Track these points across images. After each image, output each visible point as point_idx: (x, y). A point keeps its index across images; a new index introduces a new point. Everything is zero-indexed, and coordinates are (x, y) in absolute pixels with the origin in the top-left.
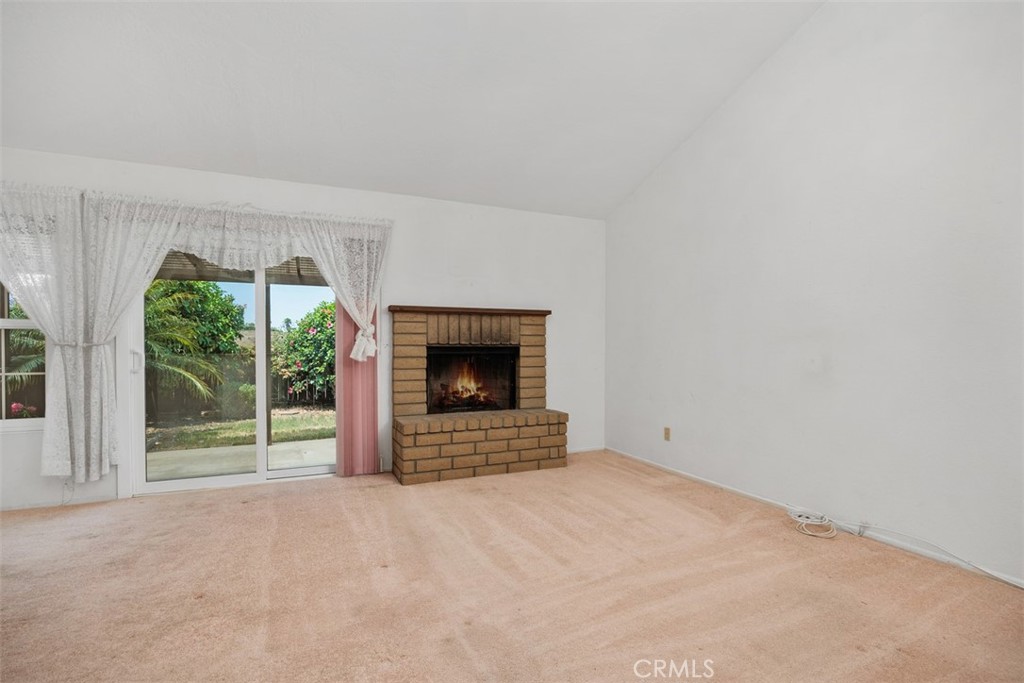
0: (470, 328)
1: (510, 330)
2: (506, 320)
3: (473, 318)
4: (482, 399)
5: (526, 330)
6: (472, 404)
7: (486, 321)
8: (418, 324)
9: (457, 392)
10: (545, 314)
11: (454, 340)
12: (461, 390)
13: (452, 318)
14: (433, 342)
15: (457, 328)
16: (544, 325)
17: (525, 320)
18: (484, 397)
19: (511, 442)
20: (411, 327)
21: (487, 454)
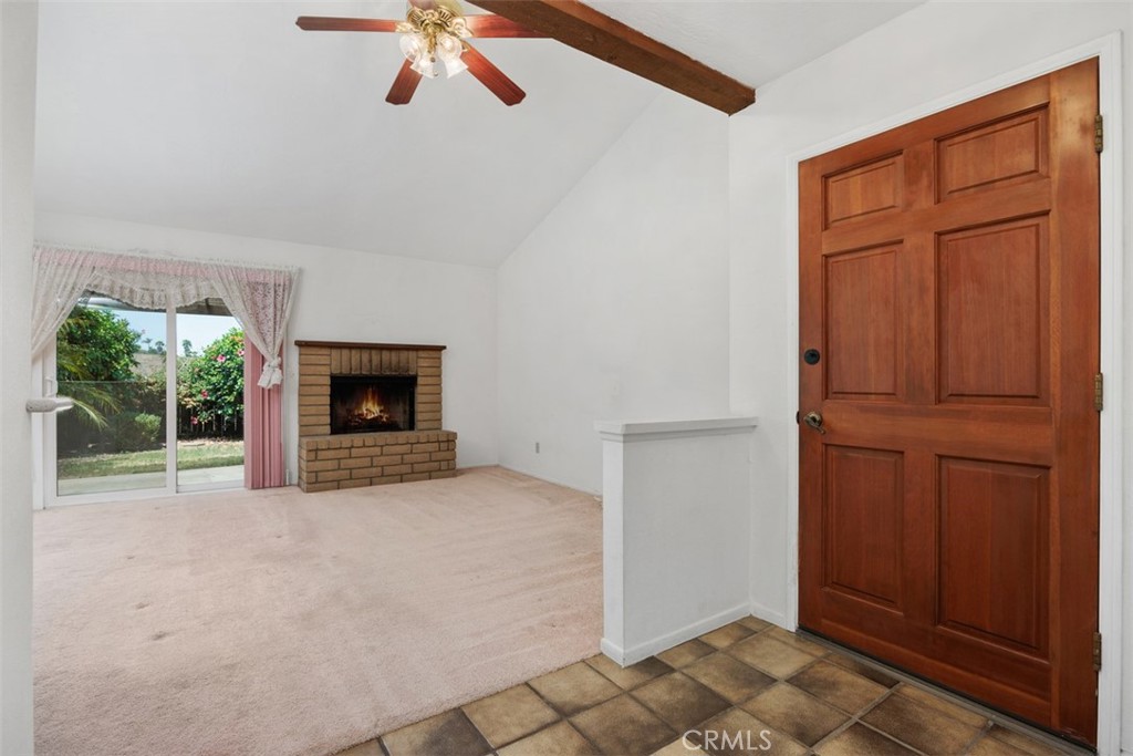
0: (370, 361)
1: (408, 363)
2: (404, 355)
3: (374, 352)
4: (384, 421)
5: (422, 363)
6: (374, 426)
7: (386, 355)
8: (322, 357)
9: (362, 415)
10: (440, 349)
11: (356, 370)
12: (365, 412)
13: (354, 352)
14: (336, 372)
15: (358, 361)
16: (440, 358)
17: (422, 354)
18: (386, 419)
19: (405, 457)
20: (313, 359)
21: (382, 467)
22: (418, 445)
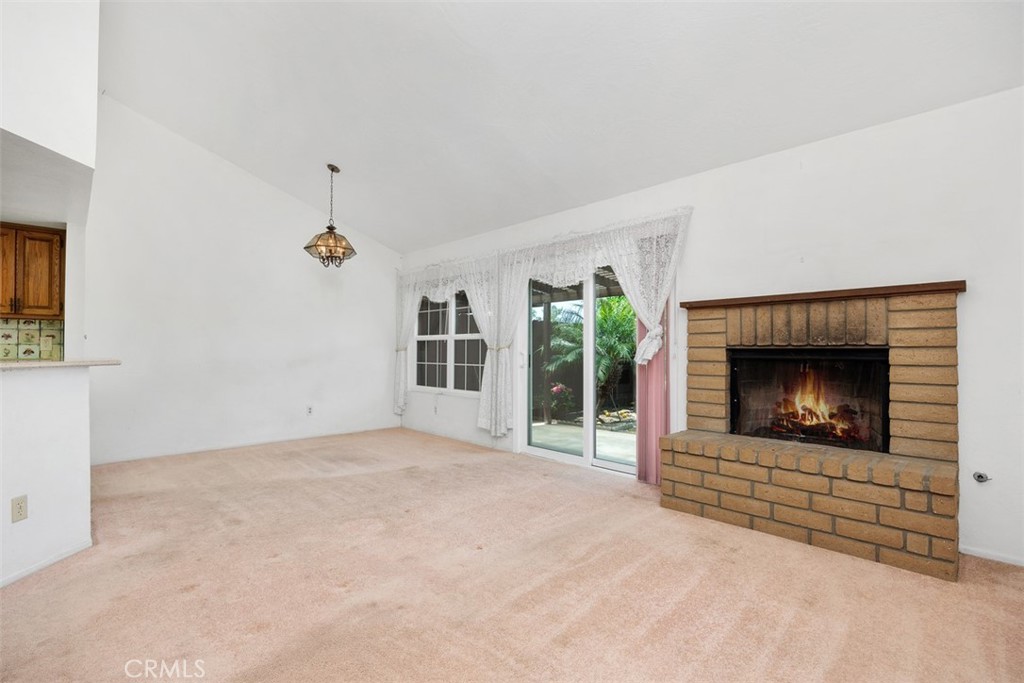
0: (788, 323)
1: (866, 322)
2: (856, 307)
4: (839, 433)
5: (899, 320)
7: (818, 312)
8: (714, 321)
9: (795, 415)
10: (958, 287)
11: (764, 339)
12: (801, 412)
13: (760, 311)
14: (735, 342)
15: (768, 324)
16: (952, 309)
17: (897, 303)
18: (843, 431)
21: (772, 503)
22: (844, 484)
